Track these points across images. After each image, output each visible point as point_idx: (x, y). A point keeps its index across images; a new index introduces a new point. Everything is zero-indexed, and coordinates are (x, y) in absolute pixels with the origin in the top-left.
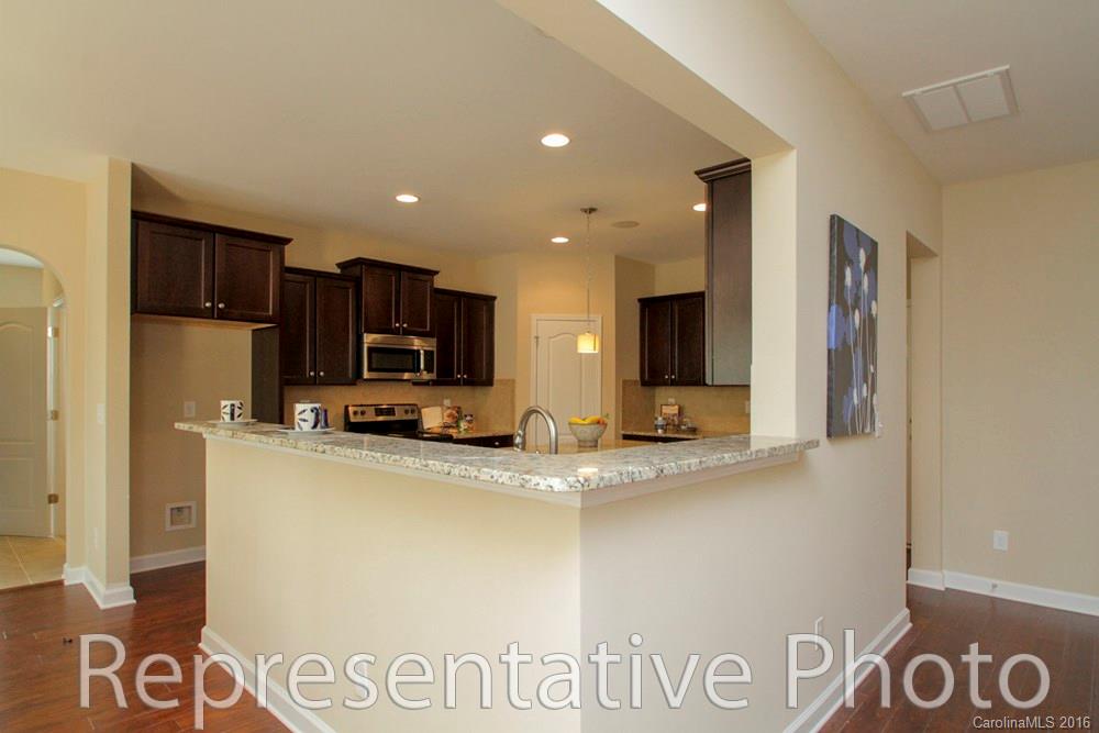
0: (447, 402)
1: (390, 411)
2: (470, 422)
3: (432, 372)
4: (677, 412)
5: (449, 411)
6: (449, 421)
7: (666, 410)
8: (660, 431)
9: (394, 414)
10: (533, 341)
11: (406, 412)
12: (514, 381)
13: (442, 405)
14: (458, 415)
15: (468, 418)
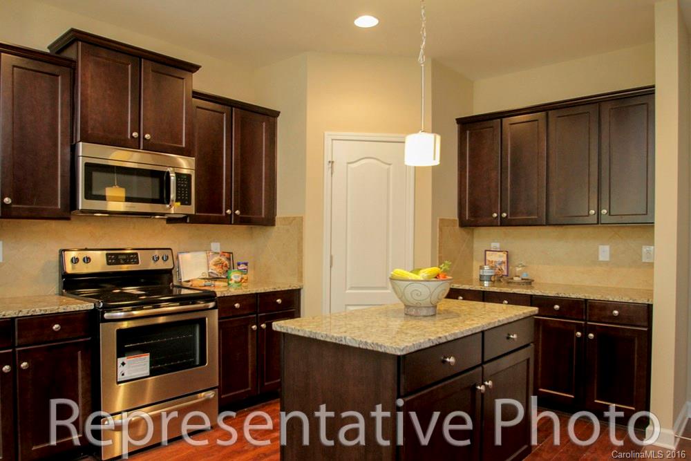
0: (216, 247)
1: (132, 258)
2: (245, 271)
3: (190, 204)
4: (504, 259)
5: (216, 258)
6: (216, 271)
7: (491, 257)
8: (486, 284)
9: (137, 262)
10: (327, 166)
11: (156, 259)
12: (302, 219)
13: (208, 250)
14: (229, 263)
15: (242, 267)
